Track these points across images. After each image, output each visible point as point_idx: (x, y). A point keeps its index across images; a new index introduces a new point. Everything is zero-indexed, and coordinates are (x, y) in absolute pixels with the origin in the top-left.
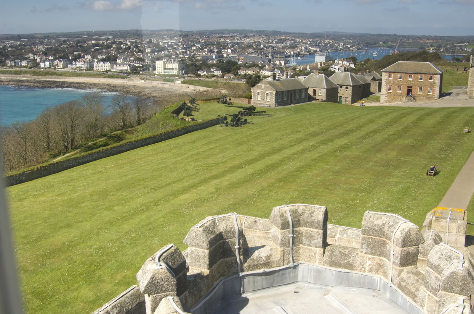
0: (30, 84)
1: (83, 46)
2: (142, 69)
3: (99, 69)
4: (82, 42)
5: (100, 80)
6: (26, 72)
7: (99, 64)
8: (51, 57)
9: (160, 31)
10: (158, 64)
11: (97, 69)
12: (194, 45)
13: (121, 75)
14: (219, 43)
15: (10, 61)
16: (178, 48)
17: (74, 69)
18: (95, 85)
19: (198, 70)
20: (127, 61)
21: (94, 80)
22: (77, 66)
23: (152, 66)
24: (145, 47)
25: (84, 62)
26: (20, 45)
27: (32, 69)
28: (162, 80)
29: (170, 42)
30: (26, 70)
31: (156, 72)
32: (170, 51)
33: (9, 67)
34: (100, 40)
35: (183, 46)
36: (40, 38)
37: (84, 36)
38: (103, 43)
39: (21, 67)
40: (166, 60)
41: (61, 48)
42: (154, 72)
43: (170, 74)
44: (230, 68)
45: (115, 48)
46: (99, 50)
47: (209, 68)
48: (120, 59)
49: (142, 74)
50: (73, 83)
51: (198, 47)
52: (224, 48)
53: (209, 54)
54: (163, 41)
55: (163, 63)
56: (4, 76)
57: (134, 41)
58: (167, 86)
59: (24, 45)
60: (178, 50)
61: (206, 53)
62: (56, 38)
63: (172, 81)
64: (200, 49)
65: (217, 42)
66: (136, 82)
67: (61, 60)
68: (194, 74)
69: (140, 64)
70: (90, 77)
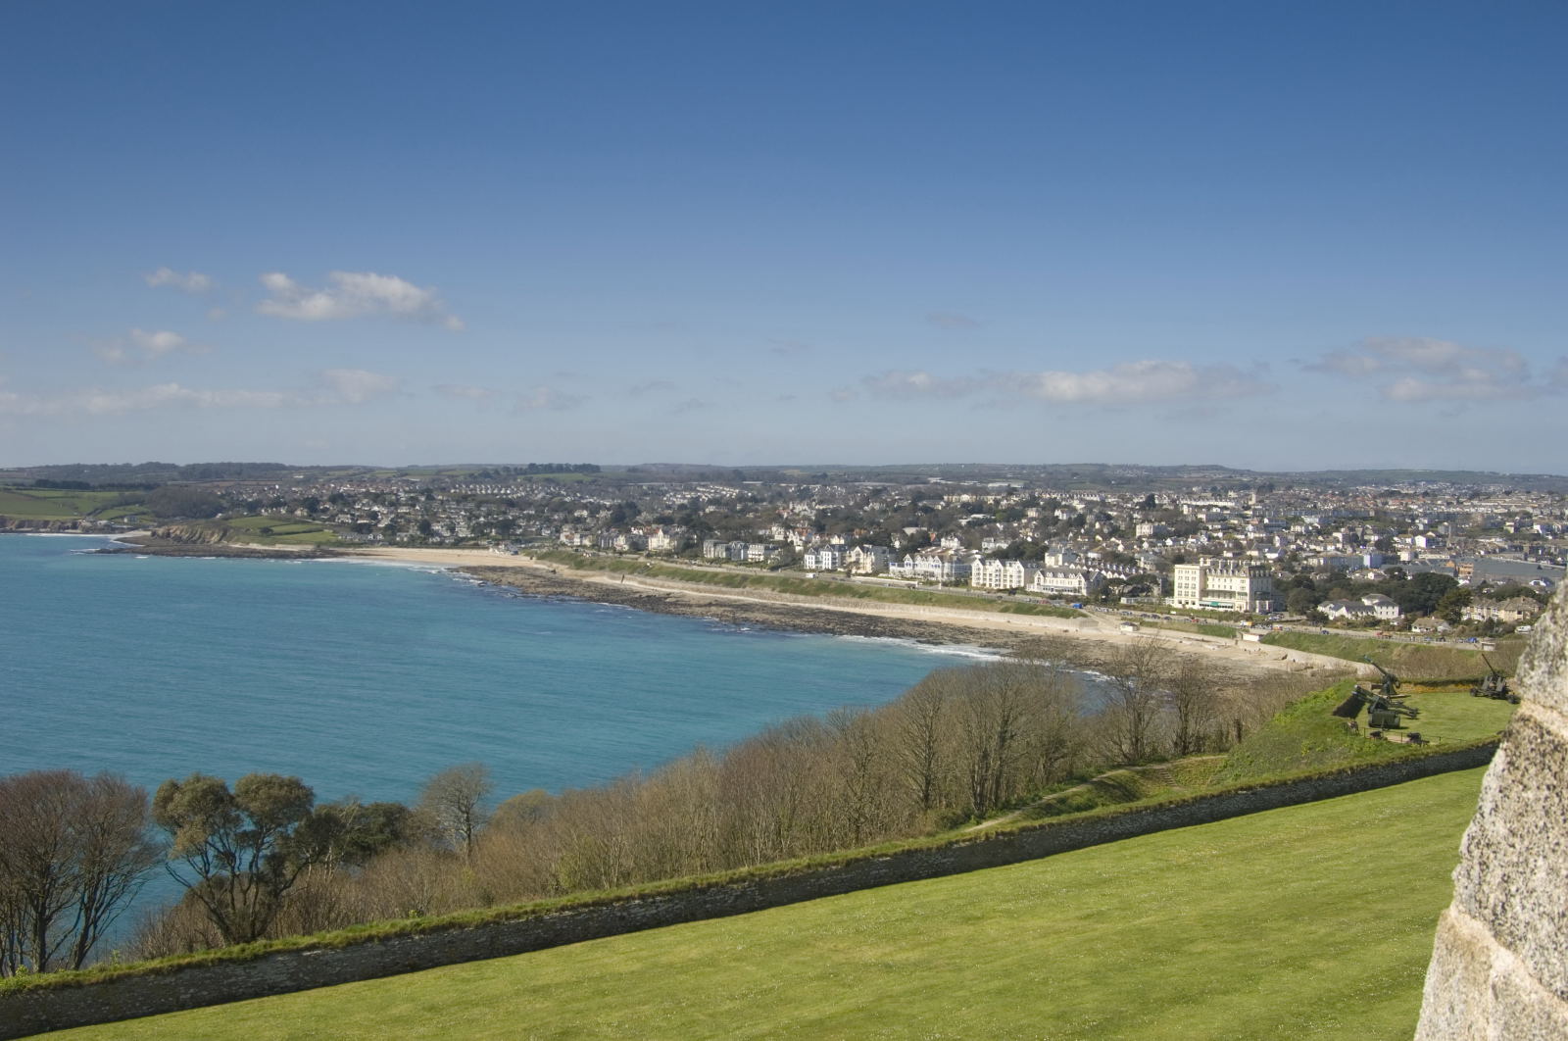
0: (772, 618)
1: (932, 510)
2: (1126, 591)
3: (988, 583)
4: (930, 498)
5: (991, 619)
6: (759, 581)
7: (987, 567)
8: (839, 537)
9: (1176, 470)
10: (1184, 575)
11: (981, 582)
12: (1297, 520)
13: (1058, 605)
14: (1385, 513)
15: (715, 545)
16: (1244, 528)
17: (908, 579)
18: (972, 633)
19: (1317, 602)
20: (1077, 561)
21: (969, 617)
22: (916, 568)
23: (1160, 581)
24: (1132, 518)
25: (942, 558)
26: (741, 498)
27: (780, 573)
28: (1195, 629)
29: (1216, 506)
30: (761, 574)
31: (1174, 602)
32: (1215, 535)
33: (712, 561)
34: (988, 494)
35: (1261, 521)
36: (799, 481)
37: (933, 480)
38: (997, 502)
39: (745, 563)
40: (1208, 564)
41: (866, 511)
42: (1168, 601)
43: (1221, 609)
44: (1429, 599)
45: (1033, 519)
46: (982, 525)
47: (1353, 595)
48: (1054, 553)
49: (1127, 607)
50: (902, 621)
51: (1311, 524)
52: (1402, 532)
53: (1349, 550)
54: (1194, 503)
55: (1198, 572)
56: (693, 590)
57: (1096, 499)
58: (1212, 648)
59: (754, 499)
60: (1243, 532)
61: (1340, 546)
62: (847, 482)
63: (1230, 634)
64: (1319, 532)
65: (1376, 512)
66: (1111, 631)
67: (868, 550)
68: (1304, 613)
69: (1120, 574)
70: (959, 608)
